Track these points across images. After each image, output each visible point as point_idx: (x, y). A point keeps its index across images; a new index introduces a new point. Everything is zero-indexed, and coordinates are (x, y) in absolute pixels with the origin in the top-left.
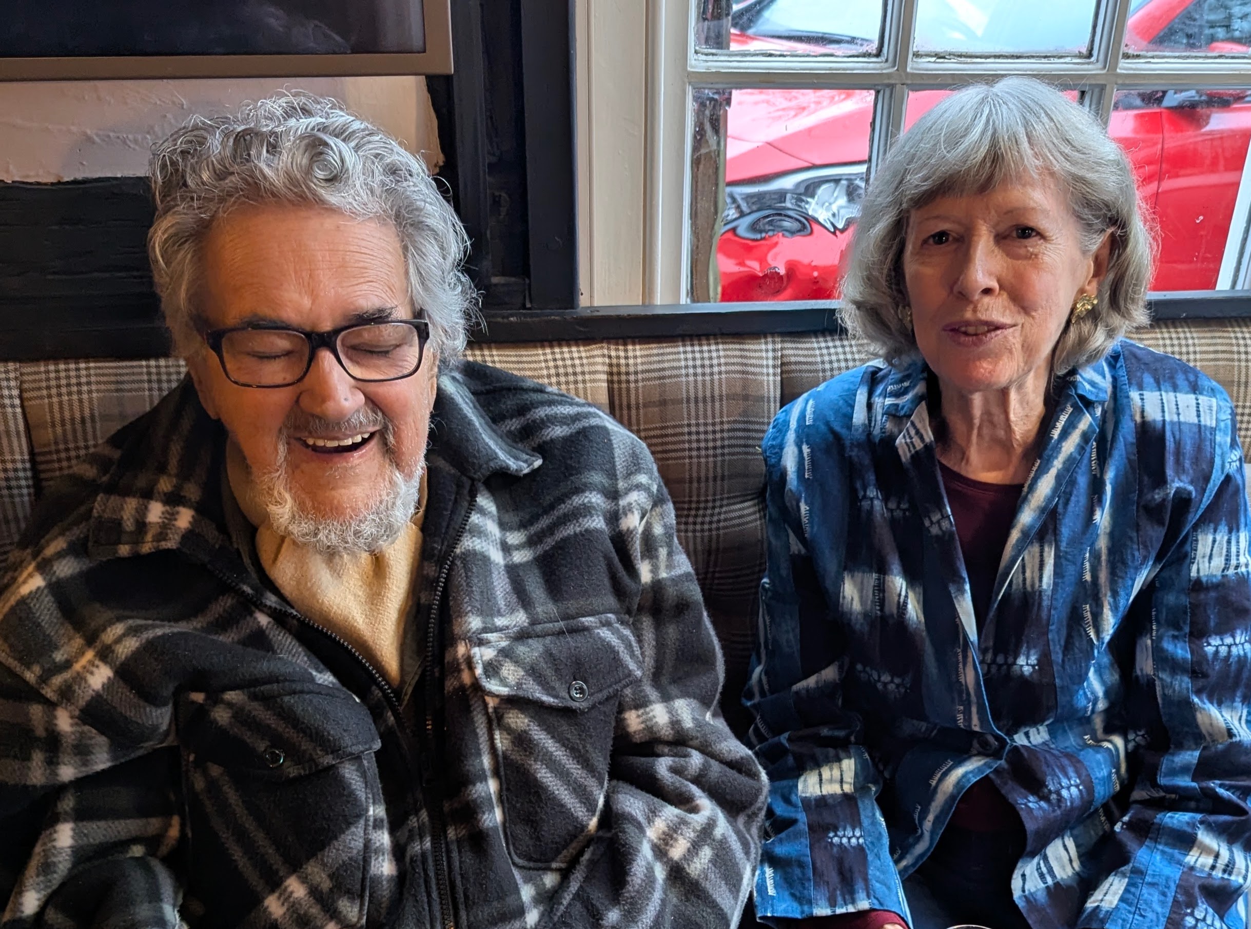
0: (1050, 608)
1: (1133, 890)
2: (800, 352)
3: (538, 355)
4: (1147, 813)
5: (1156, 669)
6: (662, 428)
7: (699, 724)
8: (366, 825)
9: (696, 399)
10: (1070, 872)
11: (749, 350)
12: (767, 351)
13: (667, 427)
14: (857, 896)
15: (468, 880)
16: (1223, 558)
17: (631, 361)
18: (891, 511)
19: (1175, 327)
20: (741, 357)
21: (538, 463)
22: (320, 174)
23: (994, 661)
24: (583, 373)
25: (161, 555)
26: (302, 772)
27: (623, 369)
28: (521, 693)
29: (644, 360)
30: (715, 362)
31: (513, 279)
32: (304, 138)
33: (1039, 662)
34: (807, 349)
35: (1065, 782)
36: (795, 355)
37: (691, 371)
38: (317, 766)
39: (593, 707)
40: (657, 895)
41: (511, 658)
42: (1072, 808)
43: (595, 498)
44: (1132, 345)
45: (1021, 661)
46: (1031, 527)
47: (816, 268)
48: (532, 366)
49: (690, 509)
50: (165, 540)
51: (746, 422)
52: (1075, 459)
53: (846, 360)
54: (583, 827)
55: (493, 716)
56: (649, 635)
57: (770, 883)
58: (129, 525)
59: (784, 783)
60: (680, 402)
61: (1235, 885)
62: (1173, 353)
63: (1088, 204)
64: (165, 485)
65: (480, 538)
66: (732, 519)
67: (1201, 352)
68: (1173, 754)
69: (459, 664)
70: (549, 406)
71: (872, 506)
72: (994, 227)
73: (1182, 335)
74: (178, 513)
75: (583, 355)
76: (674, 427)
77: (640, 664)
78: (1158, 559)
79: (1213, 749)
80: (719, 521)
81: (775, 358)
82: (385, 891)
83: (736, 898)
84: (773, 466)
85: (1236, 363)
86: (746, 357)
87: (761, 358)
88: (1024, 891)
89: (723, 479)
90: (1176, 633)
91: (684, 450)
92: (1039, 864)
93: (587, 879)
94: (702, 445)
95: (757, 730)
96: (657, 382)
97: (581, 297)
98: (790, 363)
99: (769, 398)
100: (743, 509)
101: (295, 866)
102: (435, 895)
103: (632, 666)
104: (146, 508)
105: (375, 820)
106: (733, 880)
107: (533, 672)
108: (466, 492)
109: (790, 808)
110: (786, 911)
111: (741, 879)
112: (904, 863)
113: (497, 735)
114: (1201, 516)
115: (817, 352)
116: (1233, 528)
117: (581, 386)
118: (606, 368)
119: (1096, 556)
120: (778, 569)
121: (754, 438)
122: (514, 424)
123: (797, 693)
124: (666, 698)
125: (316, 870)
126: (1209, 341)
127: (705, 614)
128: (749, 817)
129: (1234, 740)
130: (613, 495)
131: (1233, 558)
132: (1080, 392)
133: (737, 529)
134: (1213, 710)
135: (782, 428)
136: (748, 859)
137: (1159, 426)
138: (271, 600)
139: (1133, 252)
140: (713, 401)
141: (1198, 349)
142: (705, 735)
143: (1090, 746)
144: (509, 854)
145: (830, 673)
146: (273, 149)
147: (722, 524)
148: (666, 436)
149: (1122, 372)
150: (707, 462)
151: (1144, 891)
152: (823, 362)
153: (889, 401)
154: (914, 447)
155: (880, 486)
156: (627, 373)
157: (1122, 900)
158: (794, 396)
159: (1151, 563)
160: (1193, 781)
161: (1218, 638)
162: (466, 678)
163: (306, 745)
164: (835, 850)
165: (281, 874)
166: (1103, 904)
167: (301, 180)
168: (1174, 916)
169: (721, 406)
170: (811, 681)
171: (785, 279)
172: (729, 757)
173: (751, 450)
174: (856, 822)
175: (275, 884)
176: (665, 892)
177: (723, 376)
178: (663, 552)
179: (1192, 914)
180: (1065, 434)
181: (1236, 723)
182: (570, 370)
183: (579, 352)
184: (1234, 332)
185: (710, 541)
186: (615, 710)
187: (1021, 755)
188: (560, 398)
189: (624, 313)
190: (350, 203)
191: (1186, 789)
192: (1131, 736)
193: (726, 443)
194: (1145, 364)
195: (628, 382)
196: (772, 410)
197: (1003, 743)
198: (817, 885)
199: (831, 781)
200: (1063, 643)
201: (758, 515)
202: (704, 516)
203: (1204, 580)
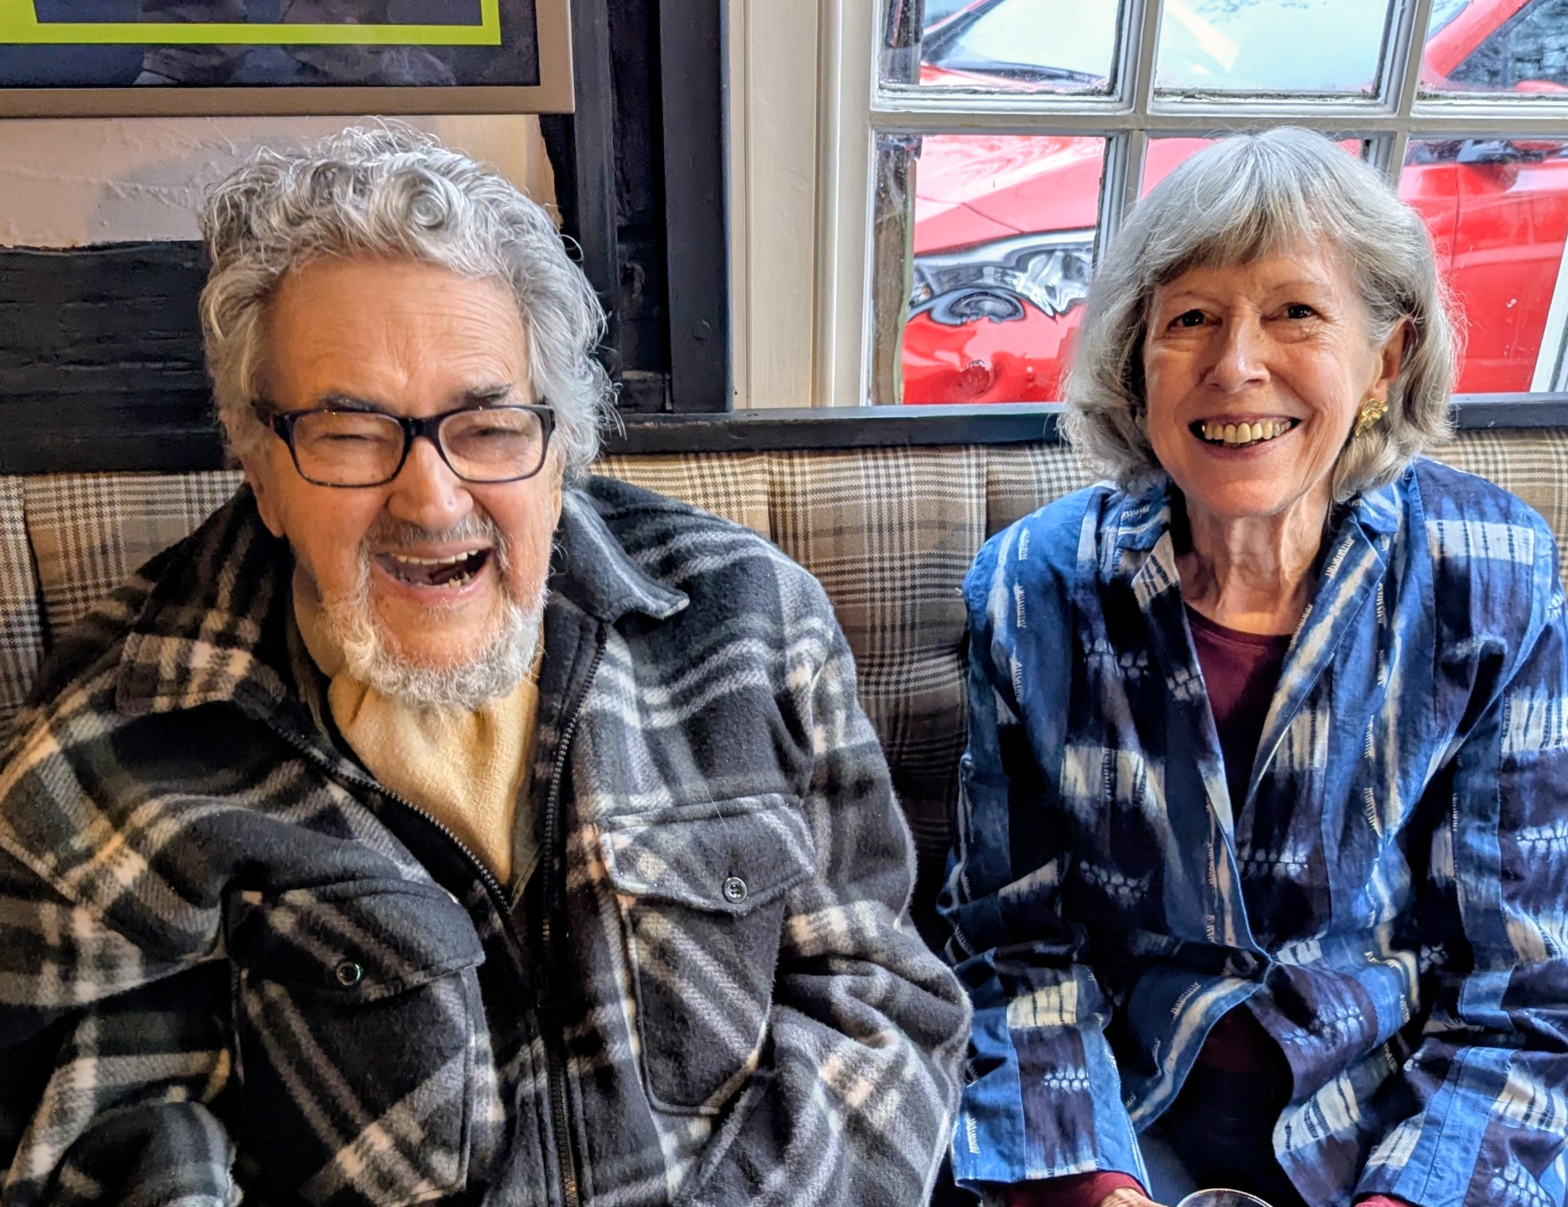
0: (1324, 792)
1: (1427, 1144)
2: (1011, 468)
3: (680, 470)
4: (1446, 1050)
5: (1458, 870)
6: (838, 563)
7: (886, 934)
8: (466, 1060)
9: (880, 527)
10: (1346, 1122)
11: (947, 466)
12: (969, 466)
13: (844, 562)
14: (1080, 1154)
15: (593, 1127)
16: (1542, 730)
17: (798, 479)
18: (1125, 669)
19: (1481, 438)
20: (937, 474)
21: (684, 603)
22: (423, 220)
23: (1252, 858)
24: (738, 493)
25: (208, 710)
26: (386, 994)
27: (788, 489)
28: (662, 892)
29: (814, 477)
30: (904, 480)
31: (650, 375)
32: (401, 175)
33: (1309, 860)
34: (1020, 464)
35: (1341, 1012)
36: (1004, 472)
37: (874, 491)
38: (404, 985)
39: (753, 911)
40: (831, 1153)
41: (651, 848)
42: (1350, 1046)
43: (756, 647)
44: (1427, 462)
45: (1286, 857)
46: (1301, 690)
47: (1031, 362)
48: (673, 484)
49: (871, 665)
50: (214, 690)
51: (944, 556)
52: (1356, 604)
53: (1069, 479)
54: (738, 1065)
55: (628, 920)
56: (823, 820)
57: (971, 1138)
58: (168, 672)
59: (989, 1012)
60: (858, 530)
61: (1553, 1140)
62: (1478, 471)
63: (1378, 282)
64: (214, 621)
65: (610, 694)
66: (923, 678)
67: (1513, 471)
68: (1477, 976)
69: (584, 855)
70: (698, 531)
71: (1101, 663)
72: (1260, 306)
73: (1489, 449)
74: (230, 656)
75: (738, 470)
76: (853, 562)
77: (812, 857)
78: (1461, 731)
79: (1528, 971)
80: (908, 681)
81: (979, 476)
82: (490, 1142)
83: (930, 1154)
84: (977, 612)
85: (1557, 485)
86: (943, 474)
87: (962, 475)
88: (1288, 1147)
89: (913, 627)
90: (1483, 824)
91: (864, 591)
92: (1307, 1113)
93: (743, 1131)
94: (888, 584)
95: (955, 945)
96: (831, 505)
97: (735, 398)
98: (998, 482)
99: (971, 526)
100: (939, 665)
101: (375, 1111)
102: (551, 1146)
103: (802, 859)
104: (190, 650)
105: (478, 1054)
106: (926, 1131)
107: (679, 865)
108: (592, 636)
109: (996, 1044)
110: (992, 1173)
111: (937, 1130)
112: (1139, 1113)
113: (632, 944)
114: (1515, 677)
115: (1033, 468)
116: (1554, 693)
117: (734, 509)
118: (766, 487)
119: (1382, 727)
120: (982, 742)
121: (952, 577)
122: (653, 555)
123: (1006, 899)
124: (844, 900)
125: (403, 1116)
126: (1524, 457)
127: (893, 795)
128: (948, 1051)
129: (1554, 958)
130: (778, 644)
131: (1554, 729)
132: (1364, 520)
133: (930, 691)
134: (1528, 920)
135: (988, 565)
136: (946, 1105)
137: (1462, 564)
138: (348, 769)
139: (1432, 346)
140: (901, 529)
141: (1509, 466)
142: (894, 947)
143: (1373, 965)
144: (647, 1094)
145: (1047, 874)
146: (362, 188)
147: (912, 685)
148: (843, 572)
149: (1416, 497)
150: (893, 607)
151: (1442, 1146)
152: (1039, 481)
153: (1123, 531)
154: (1155, 588)
155: (1111, 638)
156: (794, 494)
157: (1414, 1156)
158: (1004, 524)
159: (1451, 735)
160: (1502, 1008)
161: (1535, 830)
162: (594, 871)
163: (389, 959)
164: (1053, 1096)
165: (358, 1121)
166: (1390, 1162)
167: (396, 226)
168: (1477, 1177)
169: (912, 536)
170: (1023, 884)
171: (991, 376)
172: (923, 976)
173: (949, 591)
174: (1079, 1060)
175: (349, 1133)
176: (842, 1149)
177: (915, 498)
178: (840, 716)
179: (1501, 1175)
180: (1344, 572)
181: (1557, 937)
182: (721, 490)
183: (732, 466)
184: (1555, 445)
185: (897, 704)
186: (782, 914)
187: (1287, 979)
188: (710, 522)
189: (789, 417)
190: (458, 258)
191: (1494, 1019)
192: (1425, 953)
193: (918, 582)
194: (1445, 486)
195: (794, 504)
196: (976, 540)
197: (1262, 962)
198: (1030, 1140)
199: (1048, 1009)
200: (1339, 836)
201: (957, 674)
202: (890, 674)
203: (1518, 757)
